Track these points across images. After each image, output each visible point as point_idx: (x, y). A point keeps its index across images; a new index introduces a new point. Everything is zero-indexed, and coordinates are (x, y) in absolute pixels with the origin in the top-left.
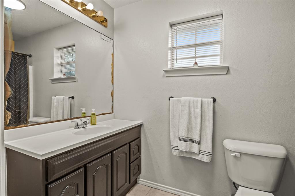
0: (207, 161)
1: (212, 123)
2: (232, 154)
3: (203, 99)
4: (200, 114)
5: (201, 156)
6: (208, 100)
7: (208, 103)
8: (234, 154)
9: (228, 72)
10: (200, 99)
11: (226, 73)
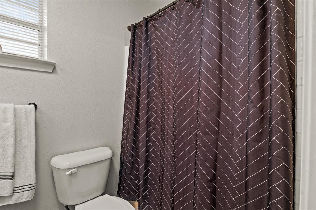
0: (29, 198)
1: (35, 139)
2: (67, 173)
3: (16, 106)
4: (12, 129)
5: (16, 196)
6: (26, 107)
7: (26, 111)
8: (69, 172)
9: (54, 71)
10: (11, 106)
11: (52, 71)
